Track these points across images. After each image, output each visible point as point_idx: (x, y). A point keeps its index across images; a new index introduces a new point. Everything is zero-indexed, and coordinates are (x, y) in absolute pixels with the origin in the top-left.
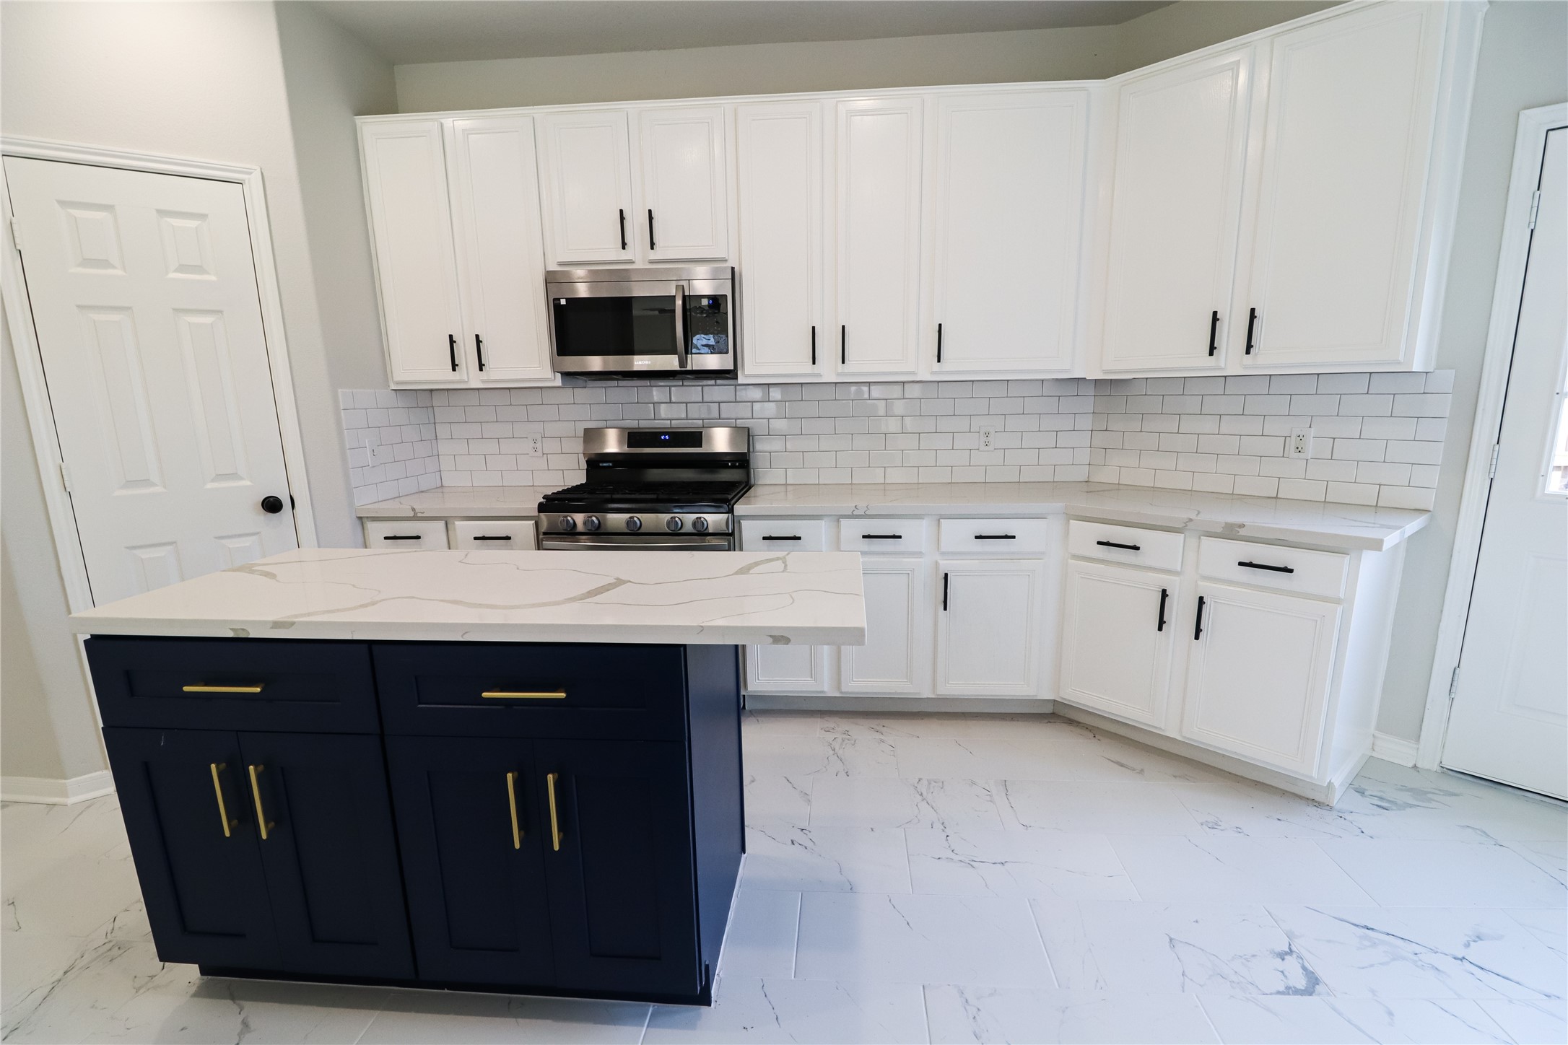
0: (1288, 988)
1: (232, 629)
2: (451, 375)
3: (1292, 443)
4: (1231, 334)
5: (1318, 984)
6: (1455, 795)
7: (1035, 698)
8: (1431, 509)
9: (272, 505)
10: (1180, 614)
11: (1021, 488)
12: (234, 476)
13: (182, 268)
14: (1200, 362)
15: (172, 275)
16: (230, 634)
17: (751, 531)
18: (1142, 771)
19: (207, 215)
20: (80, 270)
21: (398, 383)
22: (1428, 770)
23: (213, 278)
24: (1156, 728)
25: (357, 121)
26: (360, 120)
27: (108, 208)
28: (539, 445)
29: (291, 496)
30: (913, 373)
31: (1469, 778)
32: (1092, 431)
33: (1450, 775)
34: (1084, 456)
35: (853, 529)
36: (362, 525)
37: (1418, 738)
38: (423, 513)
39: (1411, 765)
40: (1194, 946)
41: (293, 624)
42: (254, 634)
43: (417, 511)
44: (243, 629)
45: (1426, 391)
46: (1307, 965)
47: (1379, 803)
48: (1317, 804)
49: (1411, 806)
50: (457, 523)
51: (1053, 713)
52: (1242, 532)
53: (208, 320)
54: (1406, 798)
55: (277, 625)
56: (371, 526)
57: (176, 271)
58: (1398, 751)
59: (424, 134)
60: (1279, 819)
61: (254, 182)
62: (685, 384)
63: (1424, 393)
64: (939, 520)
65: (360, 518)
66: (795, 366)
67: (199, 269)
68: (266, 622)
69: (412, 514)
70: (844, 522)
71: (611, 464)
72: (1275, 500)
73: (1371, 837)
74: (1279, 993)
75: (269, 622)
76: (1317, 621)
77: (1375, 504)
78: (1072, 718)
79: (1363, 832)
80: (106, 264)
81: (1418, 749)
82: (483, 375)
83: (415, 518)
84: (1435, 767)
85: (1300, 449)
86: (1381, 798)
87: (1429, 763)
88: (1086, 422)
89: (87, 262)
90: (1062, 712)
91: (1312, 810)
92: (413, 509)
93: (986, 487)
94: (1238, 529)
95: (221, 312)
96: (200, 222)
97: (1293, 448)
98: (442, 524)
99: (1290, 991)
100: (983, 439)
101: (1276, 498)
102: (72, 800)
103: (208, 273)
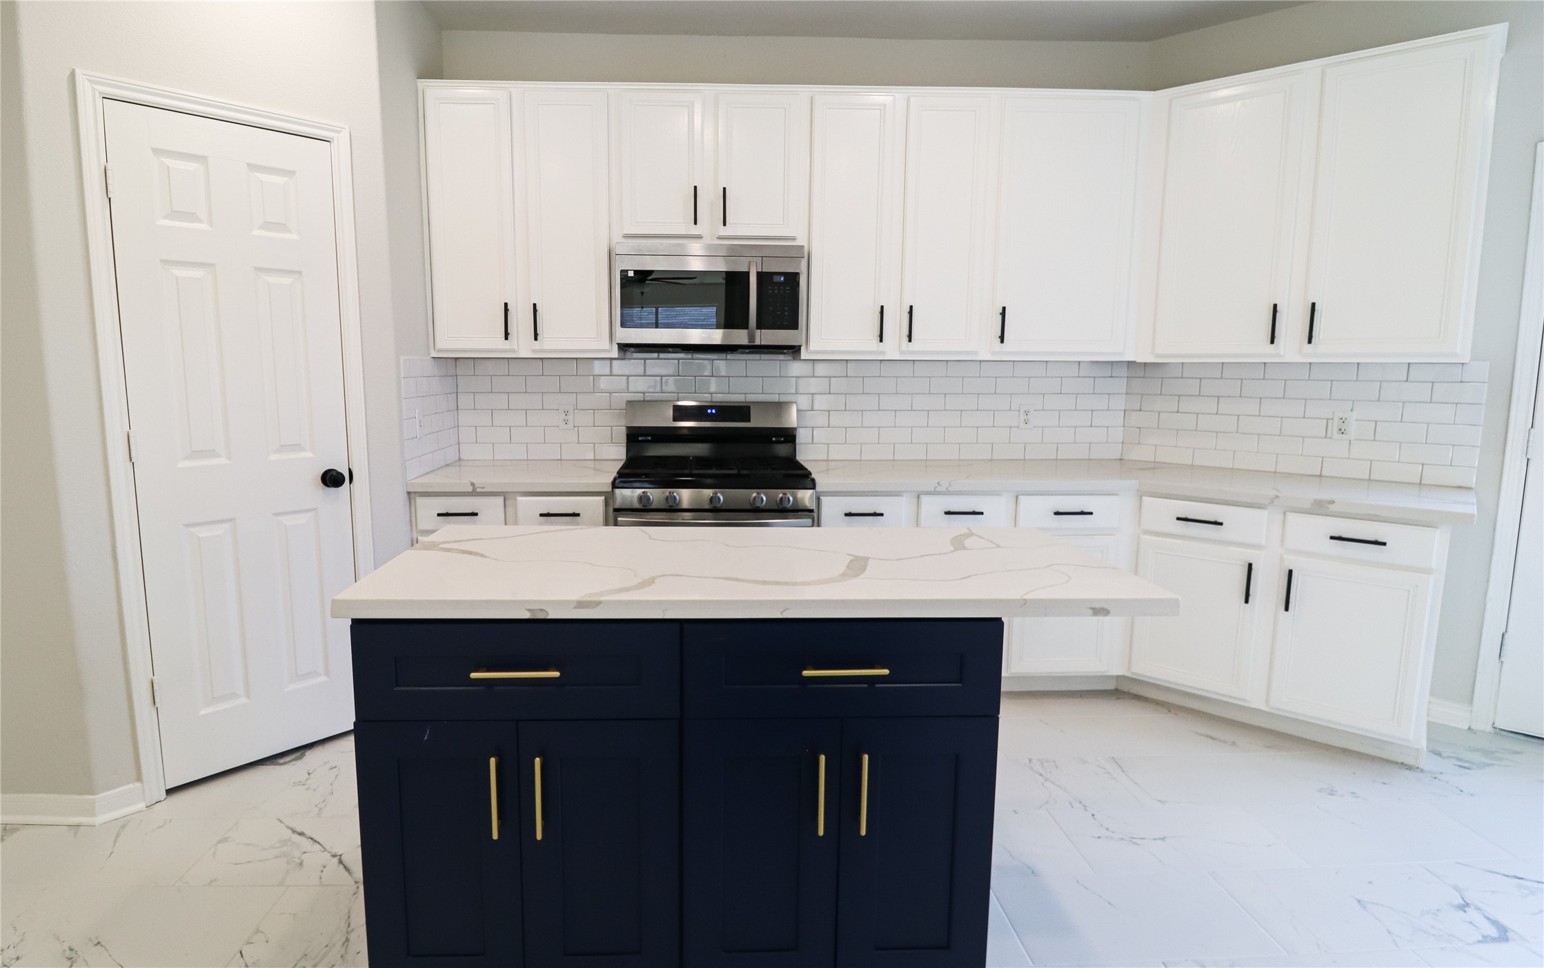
0: (1484, 937)
1: (529, 610)
2: (505, 345)
3: (1336, 424)
4: (1292, 324)
5: (1507, 931)
6: (1518, 753)
7: (1105, 674)
8: (1473, 486)
9: (332, 479)
10: (1267, 586)
11: (1091, 465)
12: (297, 447)
13: (267, 226)
14: (1260, 349)
15: (256, 232)
16: (526, 615)
17: (831, 508)
18: (1234, 743)
19: (295, 172)
20: (168, 222)
21: (439, 351)
22: (1483, 732)
23: (295, 237)
24: (1239, 699)
25: (419, 84)
26: (422, 83)
27: (202, 159)
28: (570, 417)
29: (350, 469)
30: (976, 353)
31: (1522, 737)
32: (1125, 411)
33: (1504, 736)
34: (1118, 434)
35: (933, 506)
36: (410, 499)
37: (1471, 701)
38: (483, 488)
39: (1466, 728)
40: (1382, 905)
41: (599, 603)
42: (553, 615)
43: (476, 486)
44: (541, 610)
45: (1463, 380)
46: (1487, 914)
47: (1461, 764)
48: (1410, 768)
49: (1489, 765)
50: (520, 499)
51: (1116, 690)
52: (1332, 508)
53: (287, 280)
54: (1478, 758)
55: (580, 604)
56: (420, 501)
57: (261, 228)
58: (1454, 715)
59: (493, 102)
60: (1384, 783)
61: (342, 140)
62: (762, 358)
63: (1461, 382)
64: (1017, 497)
65: (409, 493)
66: (860, 342)
67: (282, 227)
68: (568, 602)
69: (470, 489)
70: (924, 499)
71: (650, 438)
72: (1318, 479)
73: (1472, 795)
74: (1479, 942)
75: (573, 601)
76: (1409, 591)
77: (1418, 482)
78: (1138, 693)
79: (1461, 791)
80: (192, 217)
81: (1471, 711)
82: (537, 345)
83: (474, 493)
84: (1489, 729)
85: (1343, 430)
86: (1460, 760)
87: (1484, 726)
88: (1120, 403)
89: (174, 215)
90: (1125, 687)
91: (1407, 773)
92: (473, 484)
93: (1058, 465)
94: (1328, 506)
95: (300, 273)
96: (287, 179)
97: (1336, 430)
98: (501, 499)
99: (1486, 939)
100: (1023, 417)
101: (1320, 476)
102: (99, 819)
103: (291, 232)
